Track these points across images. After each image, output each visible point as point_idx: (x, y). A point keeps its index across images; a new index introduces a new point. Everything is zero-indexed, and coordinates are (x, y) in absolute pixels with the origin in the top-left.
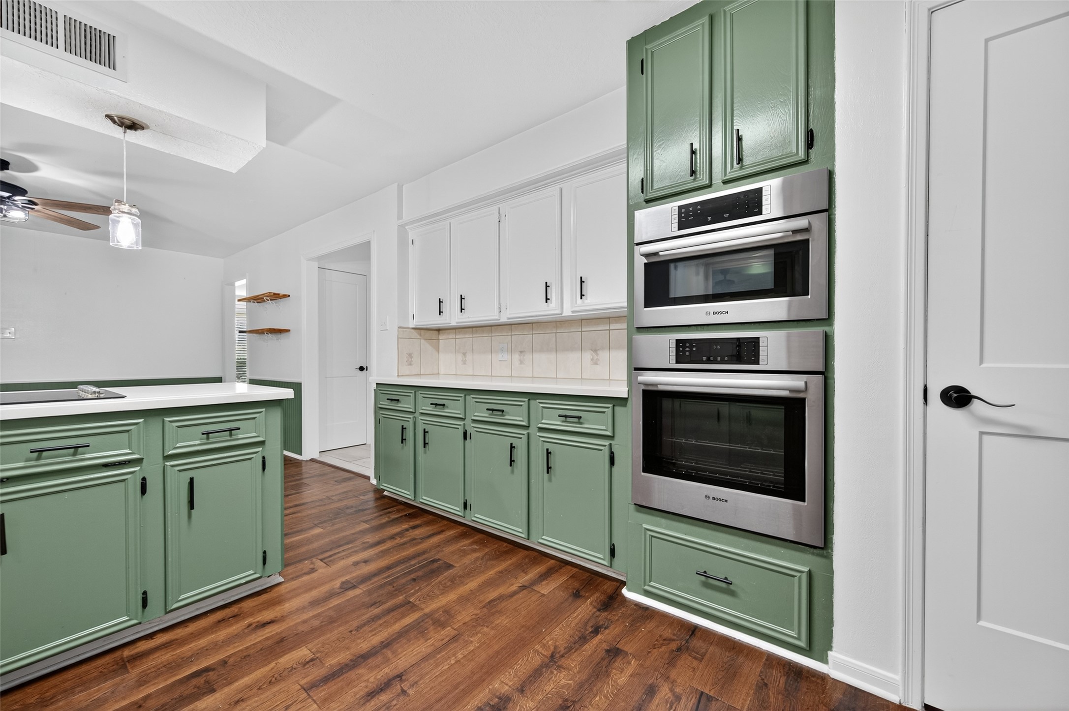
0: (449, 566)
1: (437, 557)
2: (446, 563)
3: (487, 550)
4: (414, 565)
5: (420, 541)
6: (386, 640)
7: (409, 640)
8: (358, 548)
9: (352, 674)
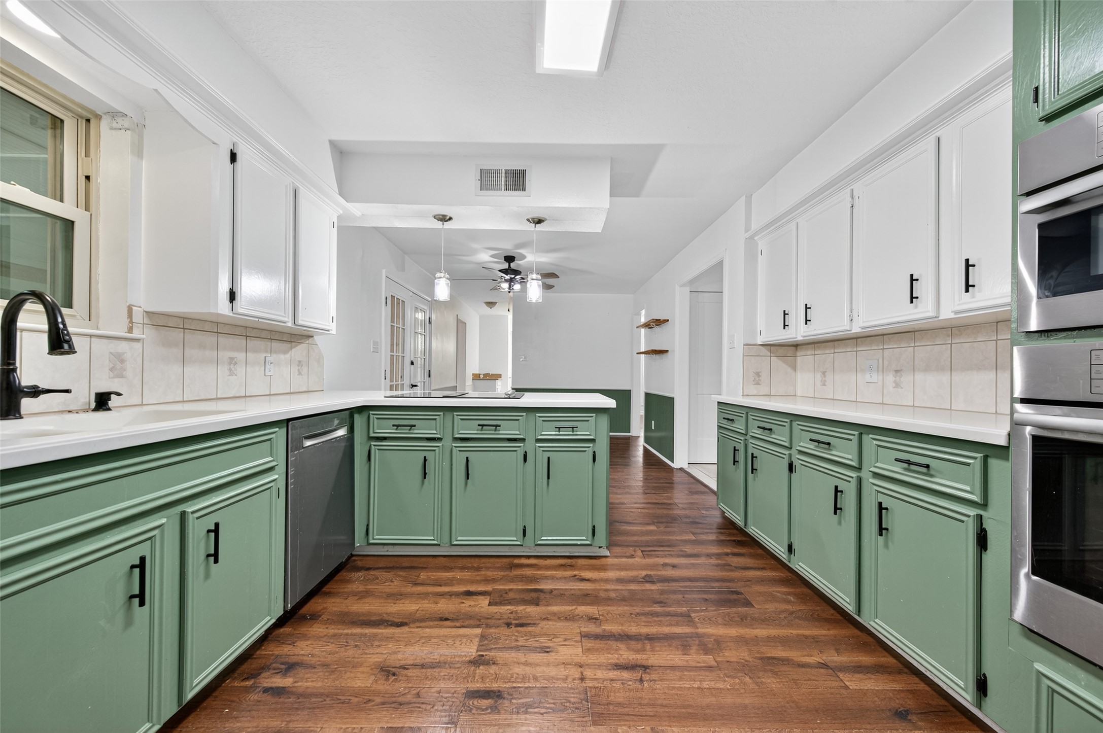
0: (748, 604)
1: (742, 590)
2: (746, 599)
3: (802, 607)
4: (713, 588)
5: (733, 568)
6: (651, 635)
7: (670, 646)
8: (674, 553)
9: (614, 644)
